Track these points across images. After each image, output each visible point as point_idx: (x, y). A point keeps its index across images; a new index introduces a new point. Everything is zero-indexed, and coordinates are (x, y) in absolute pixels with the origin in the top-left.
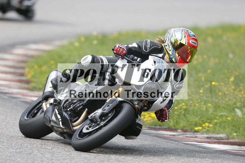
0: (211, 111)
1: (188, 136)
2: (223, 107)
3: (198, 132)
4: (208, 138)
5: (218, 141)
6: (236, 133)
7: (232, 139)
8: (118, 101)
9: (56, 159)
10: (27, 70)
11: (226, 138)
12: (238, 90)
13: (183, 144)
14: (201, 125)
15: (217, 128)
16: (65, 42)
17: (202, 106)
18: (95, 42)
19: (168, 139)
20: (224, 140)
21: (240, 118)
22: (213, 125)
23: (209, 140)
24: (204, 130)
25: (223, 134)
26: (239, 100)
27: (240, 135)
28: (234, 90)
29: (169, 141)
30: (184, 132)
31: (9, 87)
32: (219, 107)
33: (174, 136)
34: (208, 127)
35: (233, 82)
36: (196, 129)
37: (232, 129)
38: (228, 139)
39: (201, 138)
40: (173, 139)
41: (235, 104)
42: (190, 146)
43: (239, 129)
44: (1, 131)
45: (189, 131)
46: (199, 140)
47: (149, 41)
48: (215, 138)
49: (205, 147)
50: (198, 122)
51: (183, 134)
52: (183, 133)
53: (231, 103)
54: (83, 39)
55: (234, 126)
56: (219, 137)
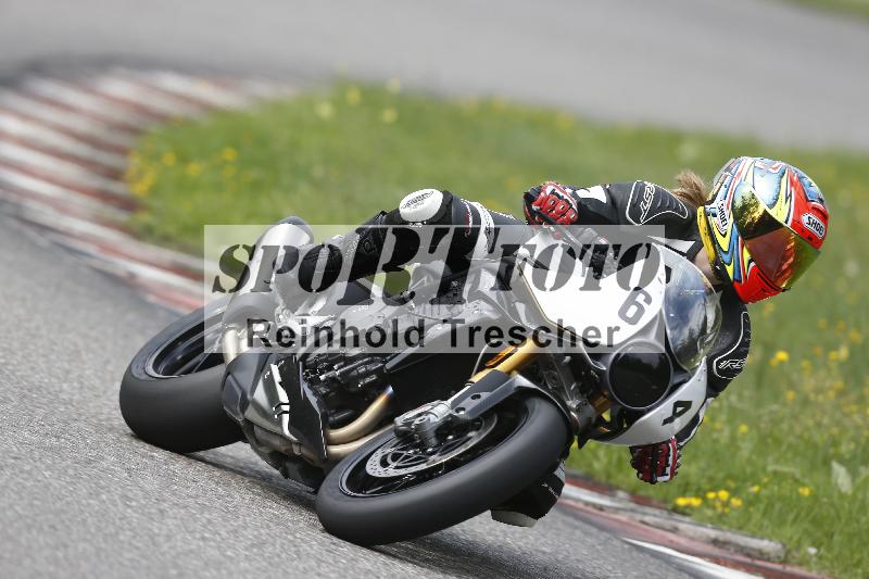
0: (746, 449)
1: (647, 519)
2: (790, 446)
3: (684, 513)
4: (715, 542)
5: (748, 560)
6: (818, 548)
7: (800, 564)
8: (516, 385)
9: (175, 500)
10: (134, 163)
11: (779, 557)
12: (853, 396)
13: (626, 546)
14: (700, 493)
15: (757, 516)
16: (287, 93)
17: (718, 425)
18: (389, 116)
19: (577, 517)
20: (773, 562)
21: (842, 496)
22: (743, 500)
23: (716, 551)
24: (709, 513)
25: (771, 540)
26: (851, 433)
27: (830, 556)
28: (842, 393)
29: (577, 523)
30: (637, 502)
31: (62, 208)
32: (778, 442)
33: (601, 508)
34: (726, 504)
35: (842, 365)
36: (681, 502)
37: (806, 531)
38: (784, 562)
39: (692, 539)
40: (594, 519)
41: (835, 443)
42: (648, 556)
43: (830, 536)
44: (3, 357)
45: (655, 502)
46: (683, 541)
47: (650, 187)
48: (741, 550)
49: (702, 572)
50: (693, 479)
51: (632, 510)
52: (632, 505)
53: (820, 438)
54: (354, 96)
55: (814, 521)
56: (752, 549)
